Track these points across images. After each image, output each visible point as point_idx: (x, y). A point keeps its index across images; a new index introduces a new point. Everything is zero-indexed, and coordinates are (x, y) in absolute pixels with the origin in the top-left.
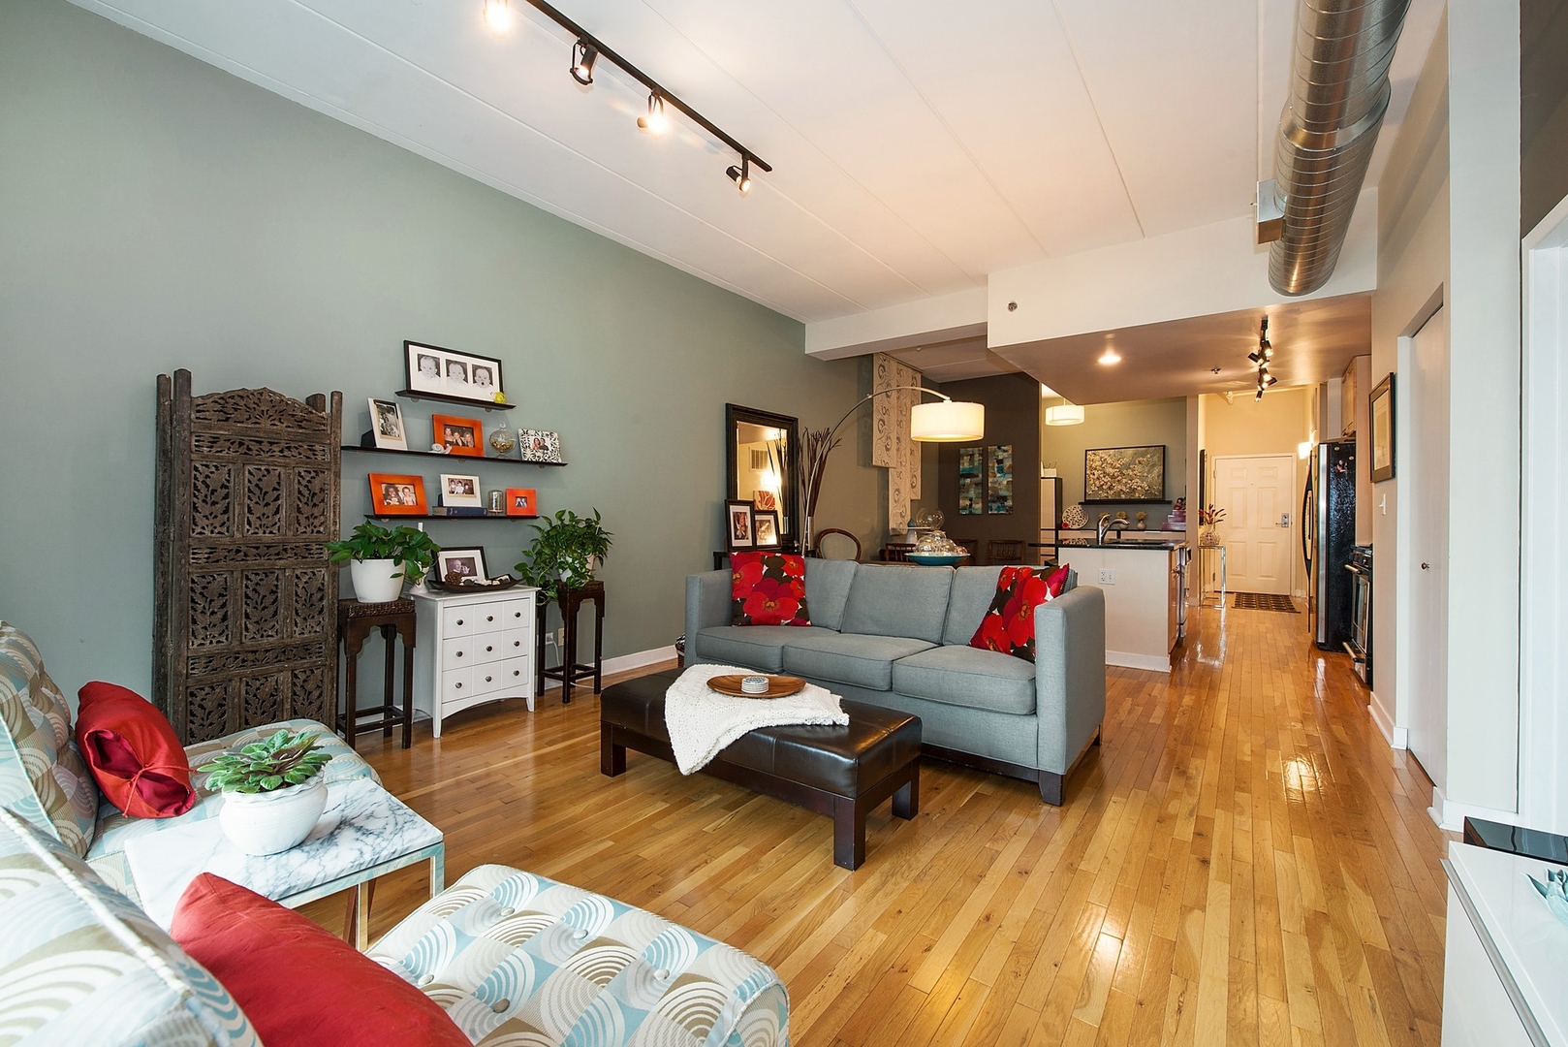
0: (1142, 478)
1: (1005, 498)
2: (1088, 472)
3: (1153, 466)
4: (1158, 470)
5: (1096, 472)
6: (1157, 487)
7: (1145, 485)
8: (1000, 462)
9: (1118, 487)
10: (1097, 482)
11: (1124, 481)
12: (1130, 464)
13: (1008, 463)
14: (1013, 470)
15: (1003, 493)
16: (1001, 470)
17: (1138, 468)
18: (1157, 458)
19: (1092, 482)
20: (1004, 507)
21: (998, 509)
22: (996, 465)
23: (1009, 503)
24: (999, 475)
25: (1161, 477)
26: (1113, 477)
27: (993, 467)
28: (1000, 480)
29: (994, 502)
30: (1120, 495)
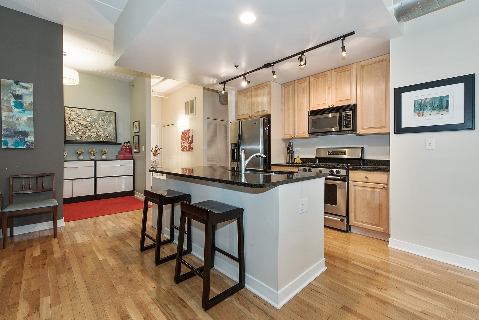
0: (104, 129)
1: (25, 134)
2: (67, 122)
3: (110, 123)
4: (113, 125)
5: (73, 122)
6: (112, 136)
7: (106, 133)
8: (18, 97)
9: (89, 133)
10: (74, 129)
11: (93, 130)
12: (96, 120)
13: (28, 100)
14: (35, 106)
15: (22, 128)
16: (20, 106)
17: (102, 123)
18: (112, 118)
19: (70, 128)
20: (24, 142)
21: (17, 143)
22: (13, 100)
23: (31, 139)
24: (16, 110)
25: (115, 130)
26: (85, 127)
27: (8, 101)
28: (18, 115)
29: (9, 136)
30: (90, 138)
